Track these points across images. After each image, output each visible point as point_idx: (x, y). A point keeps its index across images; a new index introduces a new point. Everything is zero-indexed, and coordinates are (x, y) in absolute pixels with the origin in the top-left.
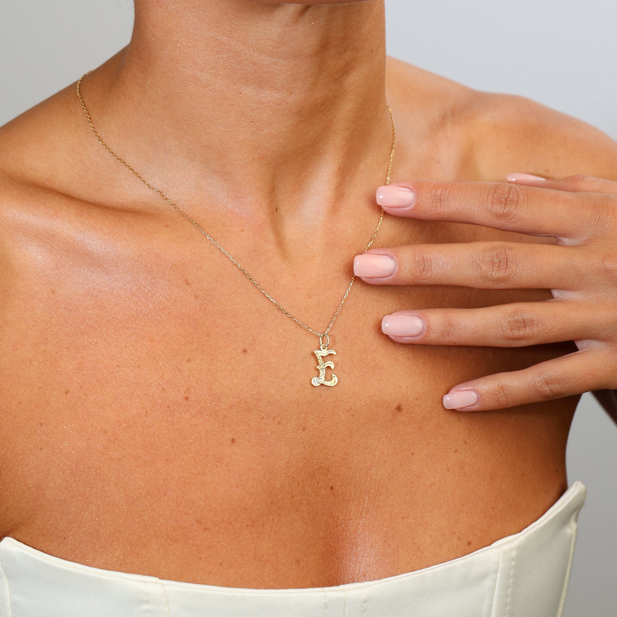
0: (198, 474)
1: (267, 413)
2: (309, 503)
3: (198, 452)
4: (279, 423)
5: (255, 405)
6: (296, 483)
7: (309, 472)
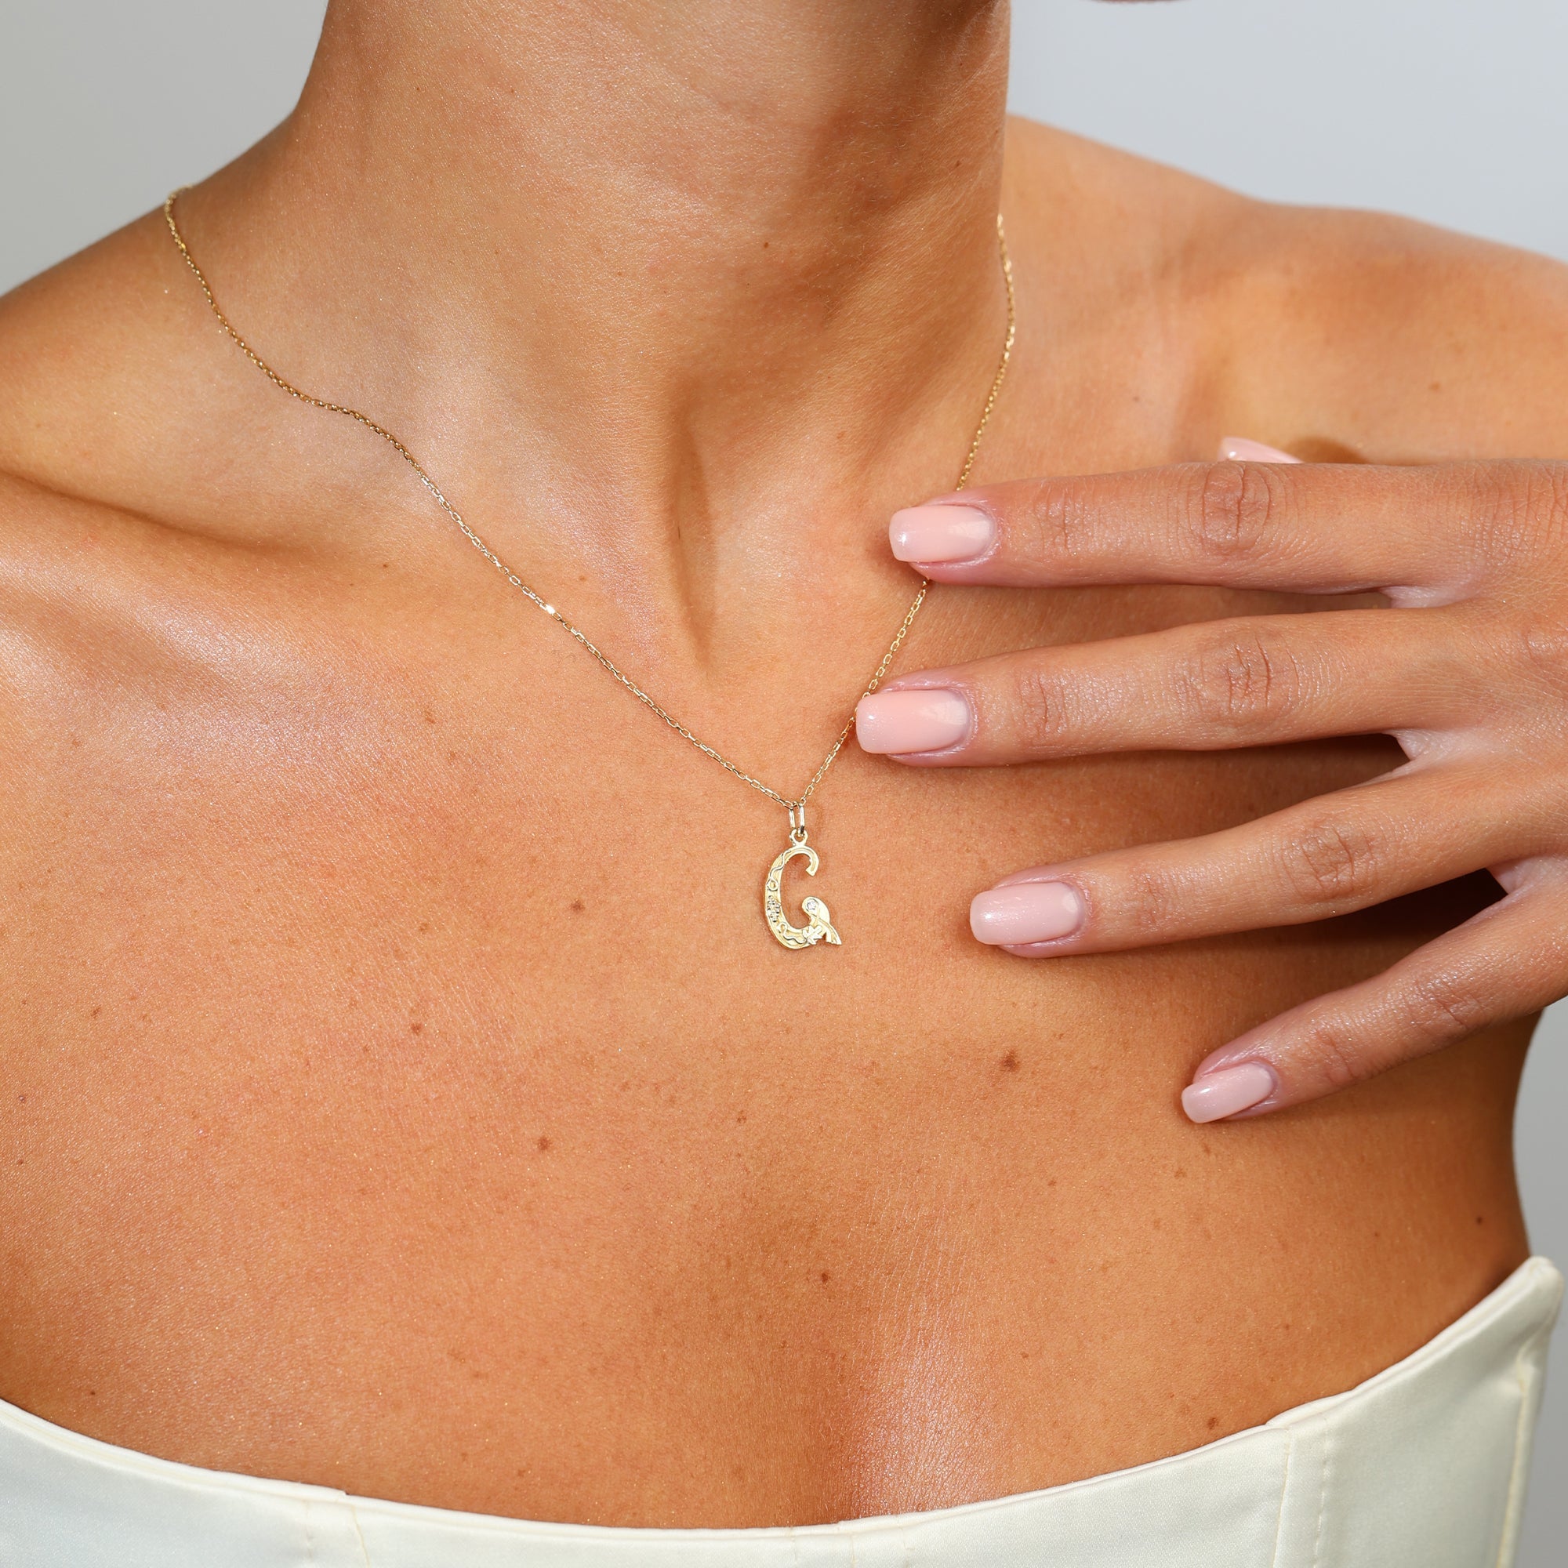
0: (450, 1229)
1: (637, 1071)
2: (760, 1316)
3: (448, 1170)
4: (672, 1100)
5: (604, 1052)
6: (723, 1263)
7: (759, 1234)
